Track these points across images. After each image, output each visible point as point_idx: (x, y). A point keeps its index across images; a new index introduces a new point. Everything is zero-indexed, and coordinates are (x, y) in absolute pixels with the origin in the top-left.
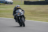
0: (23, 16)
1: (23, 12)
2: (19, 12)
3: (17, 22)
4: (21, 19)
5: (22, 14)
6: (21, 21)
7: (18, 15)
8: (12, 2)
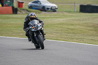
0: (41, 31)
1: (40, 24)
2: (34, 25)
3: (30, 41)
4: (37, 36)
8: (55, 7)
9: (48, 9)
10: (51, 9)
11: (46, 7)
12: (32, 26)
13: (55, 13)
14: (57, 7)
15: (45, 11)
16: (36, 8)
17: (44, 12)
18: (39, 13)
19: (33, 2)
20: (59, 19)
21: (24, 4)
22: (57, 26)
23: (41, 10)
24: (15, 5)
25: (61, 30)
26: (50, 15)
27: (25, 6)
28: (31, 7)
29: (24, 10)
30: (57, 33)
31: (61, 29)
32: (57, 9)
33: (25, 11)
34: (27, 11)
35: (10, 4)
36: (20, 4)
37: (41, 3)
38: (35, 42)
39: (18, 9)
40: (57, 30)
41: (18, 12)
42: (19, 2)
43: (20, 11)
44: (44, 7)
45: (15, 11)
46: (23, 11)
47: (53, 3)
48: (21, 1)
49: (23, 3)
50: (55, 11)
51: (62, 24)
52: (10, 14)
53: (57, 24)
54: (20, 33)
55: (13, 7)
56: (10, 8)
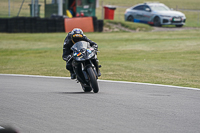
1: (92, 49)
3: (74, 78)
5: (90, 57)
6: (86, 77)
7: (79, 59)
8: (180, 17)
9: (165, 21)
10: (173, 21)
11: (162, 18)
12: (78, 52)
13: (180, 30)
14: (184, 18)
15: (160, 26)
16: (142, 19)
17: (156, 29)
18: (147, 30)
19: (135, 9)
20: (188, 43)
21: (116, 12)
22: (183, 58)
23: (152, 25)
24: (99, 14)
25: (194, 66)
26: (170, 35)
27: (119, 16)
28: (130, 18)
29: (116, 23)
30: (184, 71)
31: (192, 62)
32: (184, 21)
33: (119, 26)
34: (123, 25)
35: (89, 12)
36: (109, 12)
37: (152, 9)
38: (82, 80)
39: (105, 21)
40: (184, 65)
41: (105, 28)
42: (106, 8)
43: (108, 26)
44: (157, 18)
45: (98, 26)
46: (115, 26)
47: (176, 9)
48: (110, 6)
49: (114, 9)
50: (180, 26)
51: (194, 53)
52: (89, 32)
53: (184, 53)
54: (107, 71)
55: (94, 19)
56: (89, 21)
